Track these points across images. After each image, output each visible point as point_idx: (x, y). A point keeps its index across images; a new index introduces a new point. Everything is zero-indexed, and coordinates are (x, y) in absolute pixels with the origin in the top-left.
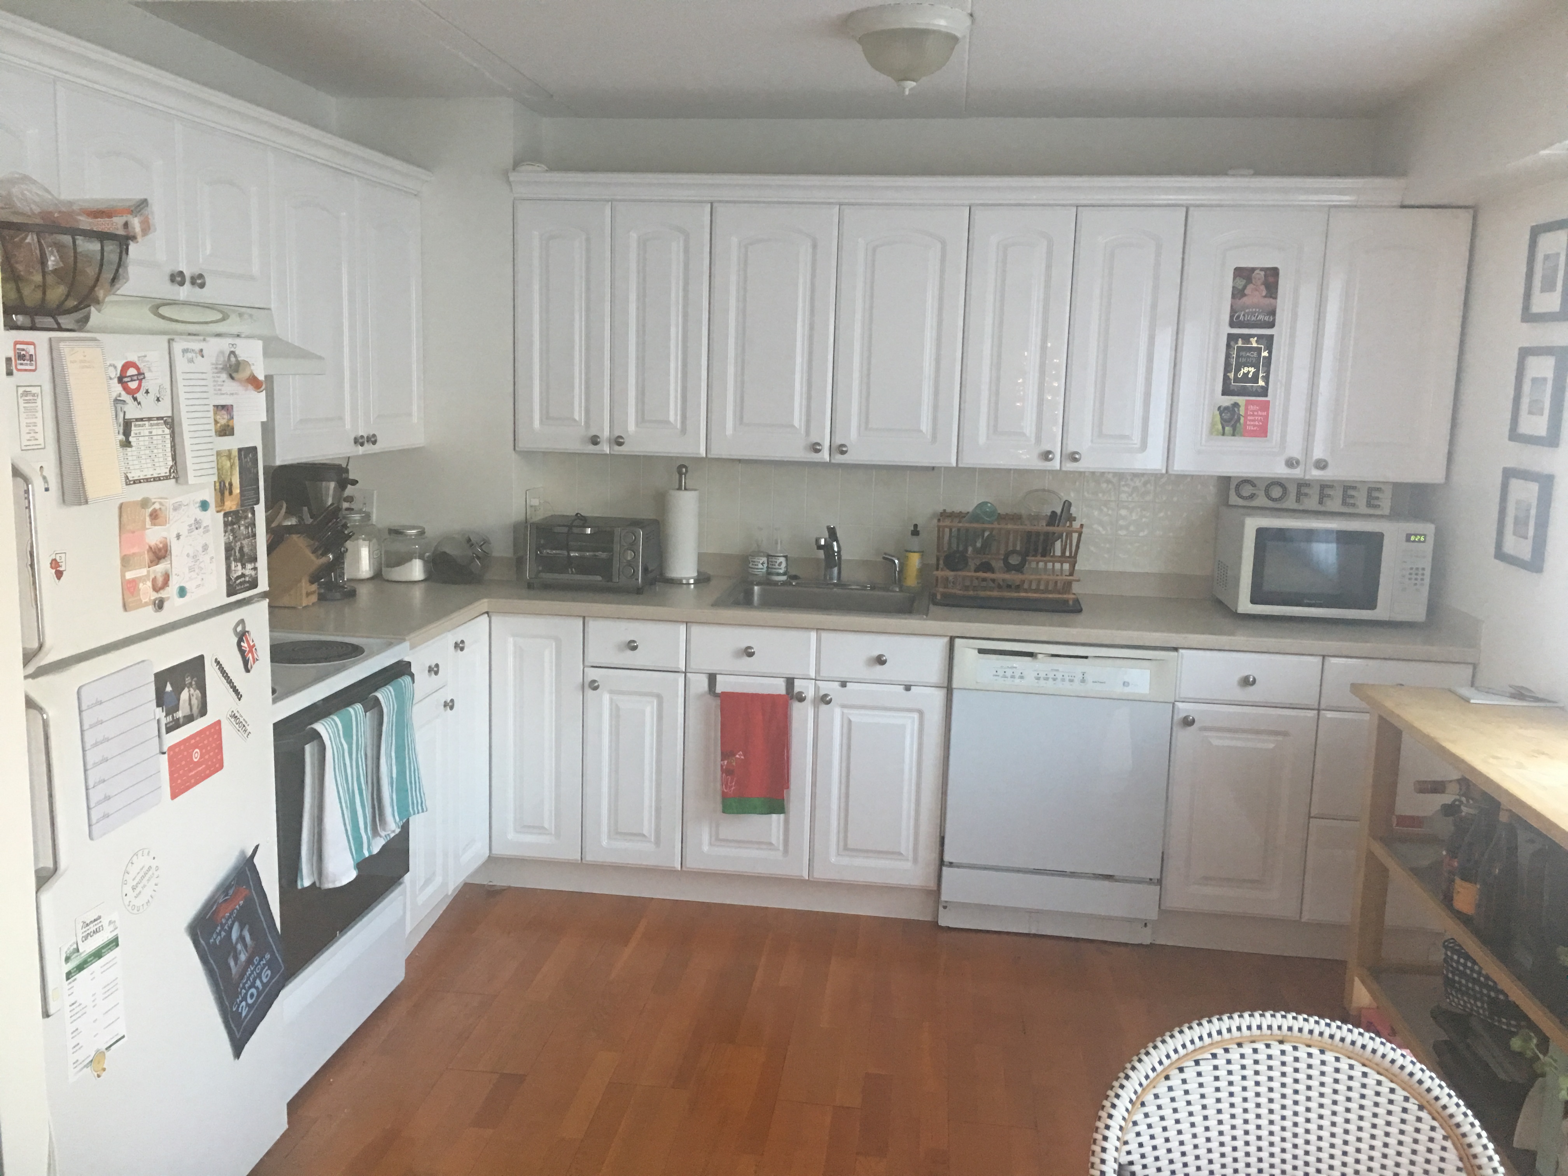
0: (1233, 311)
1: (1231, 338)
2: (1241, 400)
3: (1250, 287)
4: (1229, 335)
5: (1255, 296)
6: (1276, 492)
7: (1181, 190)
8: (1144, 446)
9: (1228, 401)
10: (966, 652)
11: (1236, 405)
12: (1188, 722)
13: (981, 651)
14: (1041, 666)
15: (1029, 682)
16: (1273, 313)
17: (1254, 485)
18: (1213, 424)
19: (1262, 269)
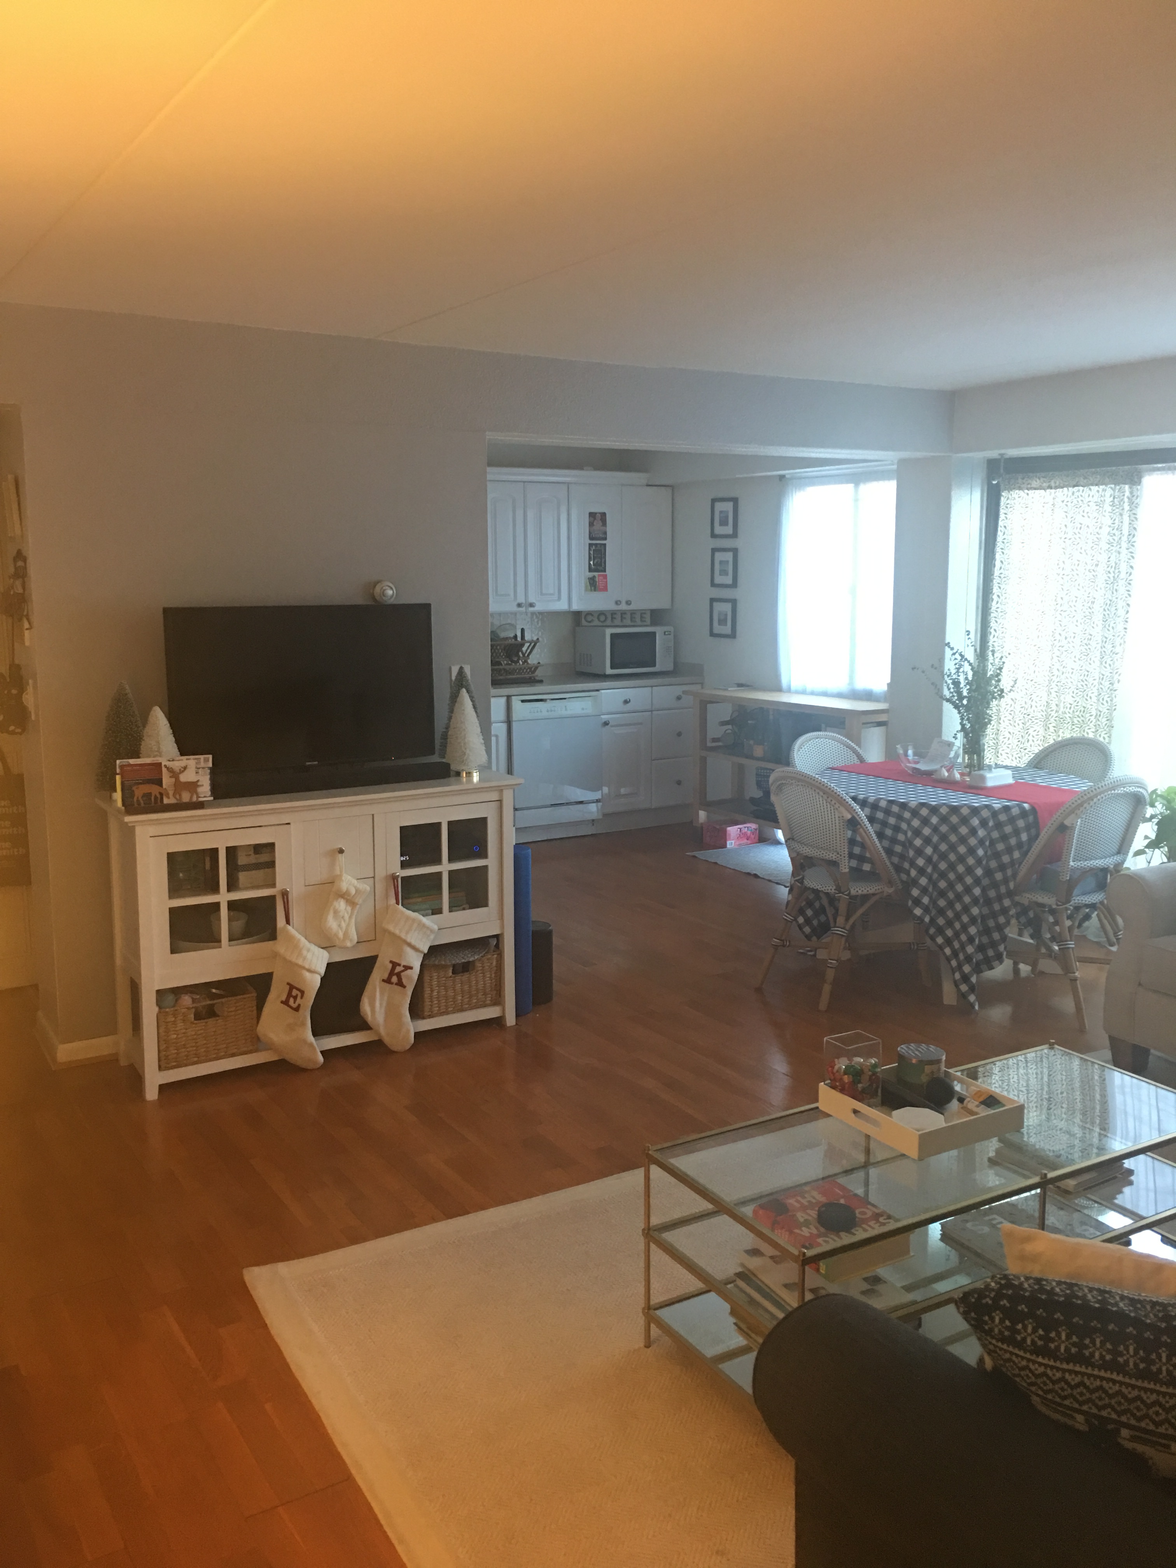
0: (590, 533)
1: (590, 545)
2: (596, 574)
3: (596, 521)
4: (590, 544)
5: (598, 525)
6: (602, 618)
7: (565, 476)
8: (559, 599)
9: (591, 574)
10: (516, 703)
11: (594, 577)
12: (606, 724)
13: (523, 701)
14: (549, 705)
15: (545, 714)
16: (605, 533)
17: (592, 615)
18: (586, 587)
19: (600, 513)
